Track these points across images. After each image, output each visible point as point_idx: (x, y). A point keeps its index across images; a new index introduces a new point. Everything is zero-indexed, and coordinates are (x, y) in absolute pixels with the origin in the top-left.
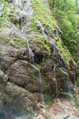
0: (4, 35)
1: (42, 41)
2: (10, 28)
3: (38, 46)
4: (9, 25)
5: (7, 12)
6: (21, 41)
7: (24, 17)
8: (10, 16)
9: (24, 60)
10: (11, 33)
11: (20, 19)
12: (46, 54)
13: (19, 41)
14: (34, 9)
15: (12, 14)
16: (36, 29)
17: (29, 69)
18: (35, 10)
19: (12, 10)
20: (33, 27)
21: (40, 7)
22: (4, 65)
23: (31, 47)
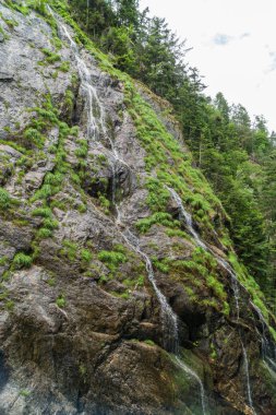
0: (67, 241)
1: (199, 263)
2: (84, 212)
3: (185, 282)
4: (77, 201)
5: (68, 153)
6: (126, 261)
7: (121, 174)
8: (77, 168)
9: (142, 340)
10: (90, 231)
11: (110, 180)
12: (214, 309)
13: (120, 261)
14: (148, 147)
15: (84, 163)
16: (168, 219)
17: (163, 376)
18: (148, 151)
19: (82, 150)
20: (160, 210)
21: (162, 140)
22: (77, 368)
23: (161, 286)
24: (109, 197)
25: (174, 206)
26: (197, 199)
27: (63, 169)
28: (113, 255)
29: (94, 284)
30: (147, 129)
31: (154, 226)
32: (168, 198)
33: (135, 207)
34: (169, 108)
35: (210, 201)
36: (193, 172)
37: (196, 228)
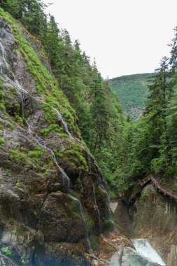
3: (70, 160)
6: (43, 155)
12: (82, 170)
13: (40, 155)
16: (57, 127)
20: (52, 123)
23: (60, 164)
25: (59, 119)
28: (35, 152)
29: (31, 171)
31: (51, 133)
32: (55, 116)
33: (38, 121)
35: (71, 112)
37: (70, 130)
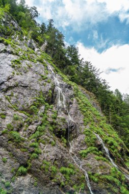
0: (45, 161)
1: (115, 177)
2: (54, 145)
3: (107, 189)
4: (51, 140)
5: (48, 117)
6: (75, 174)
7: (72, 126)
8: (52, 124)
10: (57, 155)
11: (67, 129)
13: (71, 174)
14: (85, 114)
15: (55, 121)
16: (96, 150)
18: (85, 116)
19: (54, 115)
20: (91, 145)
21: (91, 111)
24: (66, 138)
25: (99, 143)
26: (111, 140)
27: (45, 124)
28: (68, 170)
29: (57, 187)
30: (84, 106)
31: (89, 154)
32: (95, 139)
33: (79, 143)
34: (93, 96)
35: (118, 141)
36: (108, 126)
37: (111, 156)
